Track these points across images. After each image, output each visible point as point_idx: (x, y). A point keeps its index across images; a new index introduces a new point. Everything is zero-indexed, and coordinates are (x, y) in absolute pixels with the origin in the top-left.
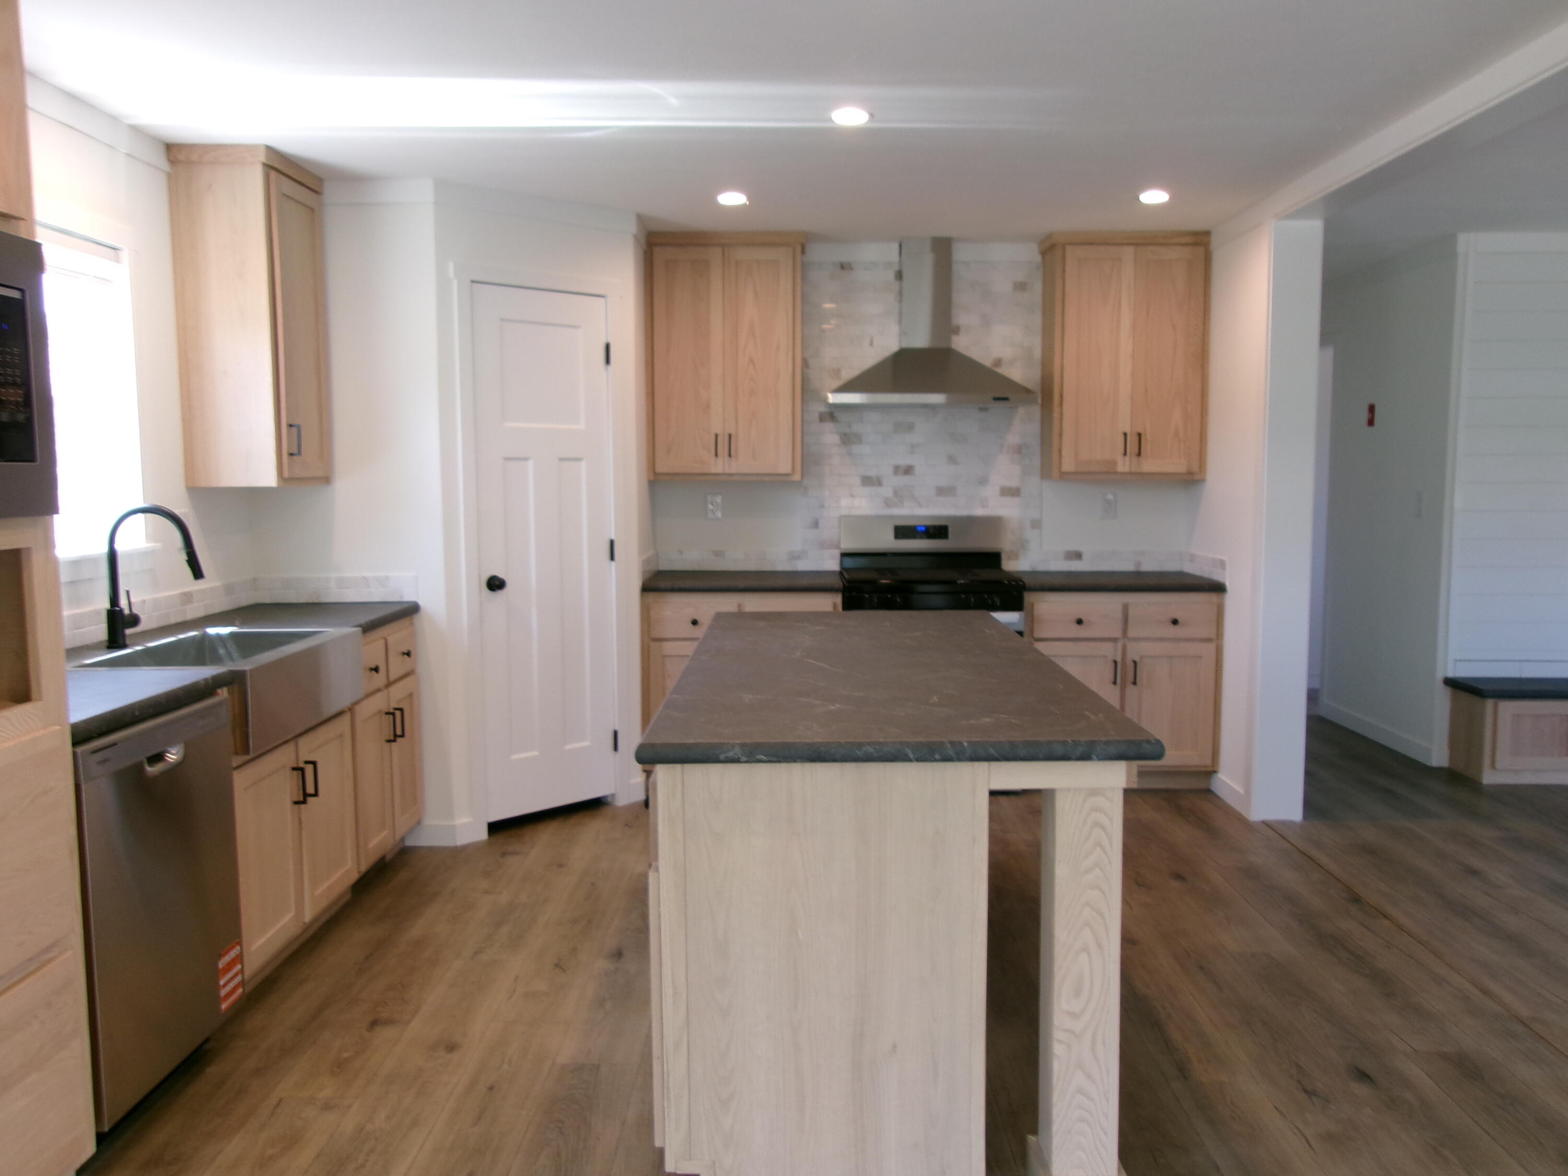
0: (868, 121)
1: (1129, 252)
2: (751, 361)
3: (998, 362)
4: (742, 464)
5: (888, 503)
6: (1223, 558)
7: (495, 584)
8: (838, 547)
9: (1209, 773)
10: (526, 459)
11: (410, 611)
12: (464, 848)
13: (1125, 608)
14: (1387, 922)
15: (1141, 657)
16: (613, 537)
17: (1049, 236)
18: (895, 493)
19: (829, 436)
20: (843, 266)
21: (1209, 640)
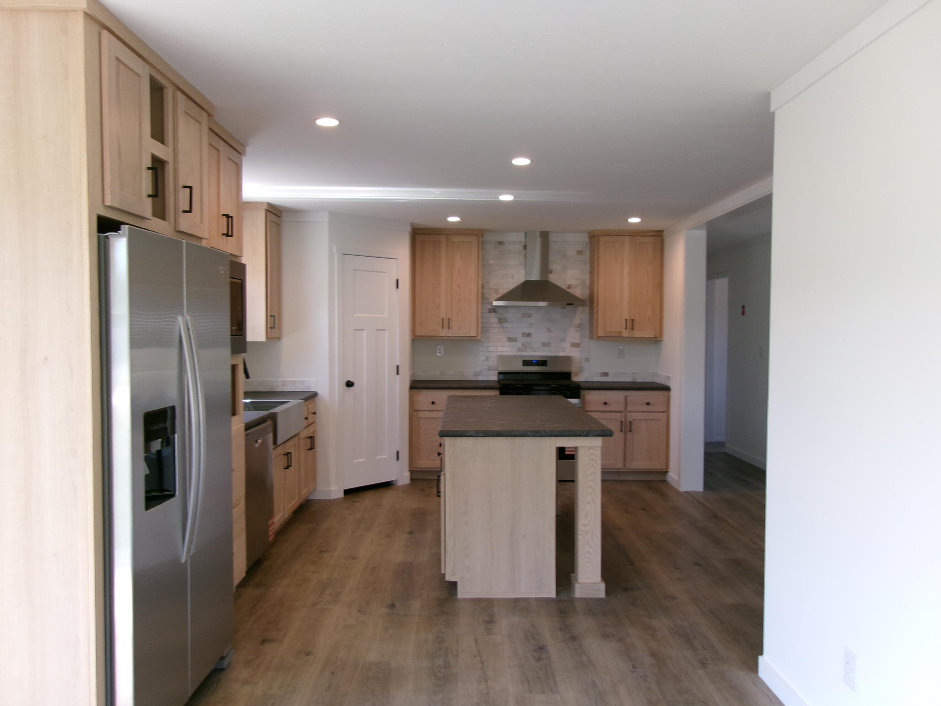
0: (514, 198)
1: (627, 239)
2: (459, 286)
3: (570, 287)
4: (454, 332)
5: (520, 350)
6: (670, 375)
7: (349, 384)
8: (497, 370)
9: (665, 473)
10: (363, 330)
11: (313, 396)
12: (334, 500)
13: (626, 397)
14: (725, 523)
15: (634, 419)
16: (398, 364)
17: (592, 231)
18: (523, 345)
19: (493, 319)
20: (500, 243)
21: (663, 412)
